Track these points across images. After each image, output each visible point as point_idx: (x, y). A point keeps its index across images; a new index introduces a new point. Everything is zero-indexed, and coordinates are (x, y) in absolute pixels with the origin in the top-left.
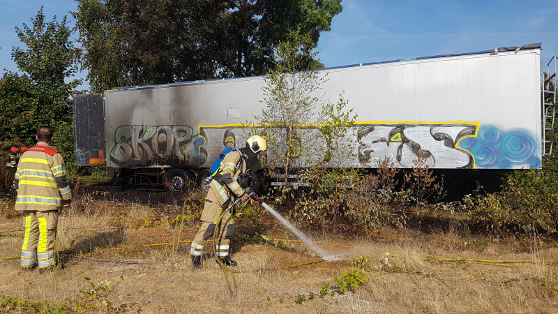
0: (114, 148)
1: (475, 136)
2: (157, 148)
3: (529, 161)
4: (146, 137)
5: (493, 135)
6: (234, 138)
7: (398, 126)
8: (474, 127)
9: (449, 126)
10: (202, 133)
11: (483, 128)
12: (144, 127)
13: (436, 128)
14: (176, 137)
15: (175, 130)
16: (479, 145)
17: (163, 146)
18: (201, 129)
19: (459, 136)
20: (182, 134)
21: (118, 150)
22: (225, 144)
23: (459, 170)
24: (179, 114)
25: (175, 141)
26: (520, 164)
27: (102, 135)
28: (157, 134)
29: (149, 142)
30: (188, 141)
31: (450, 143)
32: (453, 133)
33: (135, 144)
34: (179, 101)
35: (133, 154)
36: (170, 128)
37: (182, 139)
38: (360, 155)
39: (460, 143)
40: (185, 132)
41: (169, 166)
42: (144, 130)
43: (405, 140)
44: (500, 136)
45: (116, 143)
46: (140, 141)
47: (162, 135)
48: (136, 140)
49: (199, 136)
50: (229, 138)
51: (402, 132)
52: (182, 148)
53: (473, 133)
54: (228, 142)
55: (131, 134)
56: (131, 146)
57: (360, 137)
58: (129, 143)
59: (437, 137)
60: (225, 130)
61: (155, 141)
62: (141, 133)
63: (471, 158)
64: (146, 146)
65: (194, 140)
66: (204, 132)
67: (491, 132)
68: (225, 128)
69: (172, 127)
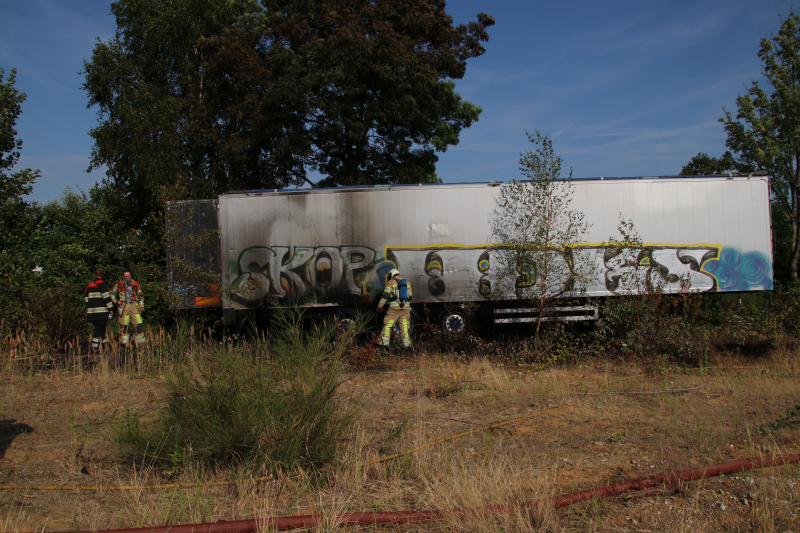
0: (237, 281)
1: (718, 259)
2: (314, 278)
3: (763, 282)
4: (295, 263)
5: (733, 258)
6: (442, 264)
7: (647, 248)
8: (716, 250)
9: (694, 249)
10: (390, 255)
11: (724, 251)
12: (292, 248)
13: (682, 251)
14: (348, 262)
15: (345, 251)
16: (721, 268)
17: (324, 275)
18: (389, 251)
19: (704, 259)
20: (358, 258)
21: (244, 283)
22: (427, 271)
23: (704, 293)
24: (353, 231)
25: (345, 267)
26: (756, 285)
27: (215, 261)
28: (314, 259)
29: (301, 270)
30: (369, 268)
31: (695, 266)
32: (698, 255)
33: (275, 274)
34: (351, 212)
35: (272, 287)
36: (337, 250)
37: (357, 266)
38: (608, 281)
39: (705, 267)
40: (362, 255)
41: (336, 305)
42: (292, 252)
43: (654, 264)
44: (739, 259)
45: (240, 273)
46: (284, 269)
47: (324, 261)
48: (277, 267)
49: (386, 261)
50: (434, 263)
51: (650, 255)
52: (358, 278)
53: (716, 256)
54: (431, 269)
55: (269, 258)
56: (268, 276)
57: (606, 259)
58: (265, 272)
59: (684, 260)
60: (427, 252)
61: (311, 269)
62: (287, 258)
63: (715, 281)
64: (296, 278)
65: (377, 266)
66: (393, 256)
67: (731, 254)
68: (426, 249)
69: (340, 248)
